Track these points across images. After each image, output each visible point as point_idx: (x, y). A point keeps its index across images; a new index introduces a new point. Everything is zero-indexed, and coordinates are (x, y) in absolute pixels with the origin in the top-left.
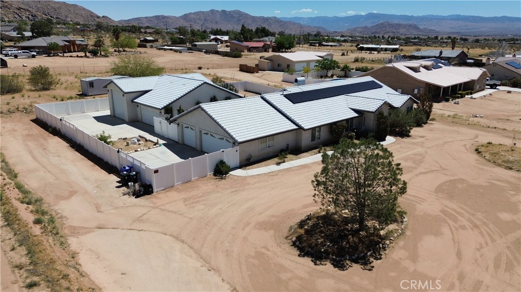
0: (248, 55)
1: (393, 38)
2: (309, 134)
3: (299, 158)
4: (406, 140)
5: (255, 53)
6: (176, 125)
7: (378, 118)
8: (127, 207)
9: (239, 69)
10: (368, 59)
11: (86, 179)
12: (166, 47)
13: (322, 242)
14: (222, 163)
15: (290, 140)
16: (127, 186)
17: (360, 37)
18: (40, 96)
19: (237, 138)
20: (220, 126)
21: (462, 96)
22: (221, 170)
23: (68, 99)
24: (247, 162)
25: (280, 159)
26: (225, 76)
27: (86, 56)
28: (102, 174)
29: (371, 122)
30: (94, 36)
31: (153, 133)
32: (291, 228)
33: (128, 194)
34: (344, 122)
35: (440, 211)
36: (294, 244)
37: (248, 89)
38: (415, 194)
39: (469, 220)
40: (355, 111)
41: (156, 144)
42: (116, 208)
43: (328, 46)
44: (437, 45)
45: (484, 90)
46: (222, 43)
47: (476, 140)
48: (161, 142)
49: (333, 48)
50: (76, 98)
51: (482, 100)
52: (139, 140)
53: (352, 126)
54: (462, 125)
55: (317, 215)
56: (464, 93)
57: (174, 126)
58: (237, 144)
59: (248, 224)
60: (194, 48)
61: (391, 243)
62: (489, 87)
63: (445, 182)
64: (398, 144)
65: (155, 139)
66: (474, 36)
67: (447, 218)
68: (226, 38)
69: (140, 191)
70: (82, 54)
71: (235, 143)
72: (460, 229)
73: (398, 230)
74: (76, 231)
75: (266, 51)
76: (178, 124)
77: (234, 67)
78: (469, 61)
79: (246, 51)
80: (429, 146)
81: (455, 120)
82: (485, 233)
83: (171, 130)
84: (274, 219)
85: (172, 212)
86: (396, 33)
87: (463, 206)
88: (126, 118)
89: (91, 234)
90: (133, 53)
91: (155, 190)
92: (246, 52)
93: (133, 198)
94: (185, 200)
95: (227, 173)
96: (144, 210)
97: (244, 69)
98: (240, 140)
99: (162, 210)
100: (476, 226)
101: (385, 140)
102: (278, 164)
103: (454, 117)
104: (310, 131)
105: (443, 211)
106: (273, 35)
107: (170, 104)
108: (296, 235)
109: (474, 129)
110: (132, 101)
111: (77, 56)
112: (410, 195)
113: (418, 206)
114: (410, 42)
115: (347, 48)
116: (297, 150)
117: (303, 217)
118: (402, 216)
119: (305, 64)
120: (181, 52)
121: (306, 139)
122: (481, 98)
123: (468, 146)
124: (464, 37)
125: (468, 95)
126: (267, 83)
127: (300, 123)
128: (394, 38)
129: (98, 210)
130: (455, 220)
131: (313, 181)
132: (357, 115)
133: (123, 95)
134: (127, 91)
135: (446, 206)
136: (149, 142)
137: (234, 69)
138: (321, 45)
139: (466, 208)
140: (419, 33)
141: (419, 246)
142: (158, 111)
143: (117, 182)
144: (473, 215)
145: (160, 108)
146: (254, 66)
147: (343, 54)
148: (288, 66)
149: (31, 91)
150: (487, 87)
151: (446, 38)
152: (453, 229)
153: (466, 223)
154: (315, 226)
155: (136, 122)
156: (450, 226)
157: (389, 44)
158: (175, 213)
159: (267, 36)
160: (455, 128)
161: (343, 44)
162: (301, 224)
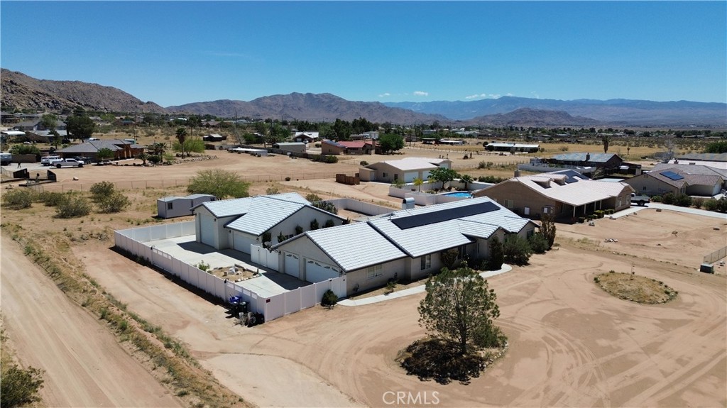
0: (344, 159)
1: (535, 131)
2: (418, 262)
3: (409, 288)
4: (524, 268)
5: (354, 156)
6: (277, 254)
7: (492, 245)
8: (242, 335)
9: (335, 179)
10: (497, 164)
11: (194, 310)
12: (239, 149)
13: (427, 363)
14: (329, 292)
15: (399, 268)
16: (237, 316)
17: (491, 129)
18: (111, 220)
19: (344, 267)
20: (327, 254)
21: (600, 216)
22: (328, 300)
23: (145, 223)
24: (354, 292)
25: (389, 289)
26: (320, 189)
27: (144, 164)
28: (208, 305)
29: (485, 250)
30: (142, 133)
31: (249, 261)
32: (400, 352)
33: (241, 324)
34: (456, 249)
35: (542, 338)
36: (403, 365)
37: (349, 208)
38: (521, 323)
39: (568, 346)
40: (468, 237)
41: (255, 274)
42: (232, 336)
43: (447, 143)
44: (591, 141)
45: (629, 207)
46: (310, 142)
47: (599, 268)
48: (261, 271)
49: (455, 146)
50: (153, 221)
51: (624, 221)
52: (236, 270)
53: (465, 253)
54: (590, 251)
55: (425, 341)
56: (602, 212)
57: (275, 254)
58: (344, 273)
59: (359, 349)
60: (275, 150)
61: (490, 363)
62: (636, 204)
63: (554, 312)
64: (514, 272)
65: (254, 269)
66: (644, 127)
67: (547, 344)
68: (315, 135)
69: (252, 320)
70: (140, 162)
71: (342, 271)
72: (556, 353)
73: (498, 353)
74: (203, 355)
75: (367, 153)
76: (280, 252)
77: (329, 177)
78: (623, 167)
79: (342, 153)
80: (547, 275)
81: (585, 245)
82: (579, 356)
83: (271, 259)
84: (383, 345)
85: (286, 339)
86: (539, 123)
87: (565, 333)
88: (217, 245)
89: (217, 358)
90: (201, 158)
91: (266, 319)
92: (342, 155)
93: (246, 328)
94: (297, 329)
95: (334, 303)
96: (260, 338)
97: (342, 179)
98: (347, 269)
99: (277, 338)
100: (572, 351)
101: (500, 268)
102: (387, 294)
103: (584, 241)
104: (420, 258)
105: (545, 338)
106: (375, 127)
107: (269, 230)
108: (405, 357)
109: (602, 256)
110: (225, 226)
111: (134, 165)
112: (516, 324)
113: (522, 333)
114: (557, 137)
115: (473, 147)
116: (406, 280)
117: (411, 343)
118: (504, 342)
119: (416, 175)
120: (259, 156)
121: (415, 268)
122: (622, 218)
123: (588, 276)
124: (630, 129)
125: (608, 214)
126: (370, 198)
127: (409, 251)
128: (537, 130)
129: (215, 337)
130: (554, 345)
131: (419, 308)
132: (469, 241)
133: (215, 220)
134: (220, 216)
135: (549, 333)
136: (248, 272)
137: (329, 180)
138: (438, 142)
139: (568, 335)
140: (571, 123)
141: (516, 366)
142: (255, 238)
143: (226, 312)
144: (572, 341)
145: (258, 234)
146: (354, 176)
147: (466, 157)
148: (396, 176)
149: (99, 213)
150: (632, 204)
151: (606, 131)
152: (550, 353)
153: (563, 348)
154: (422, 350)
155: (227, 250)
156: (547, 350)
157: (528, 140)
158: (290, 340)
159: (368, 130)
160: (581, 255)
161: (467, 140)
162: (409, 349)
